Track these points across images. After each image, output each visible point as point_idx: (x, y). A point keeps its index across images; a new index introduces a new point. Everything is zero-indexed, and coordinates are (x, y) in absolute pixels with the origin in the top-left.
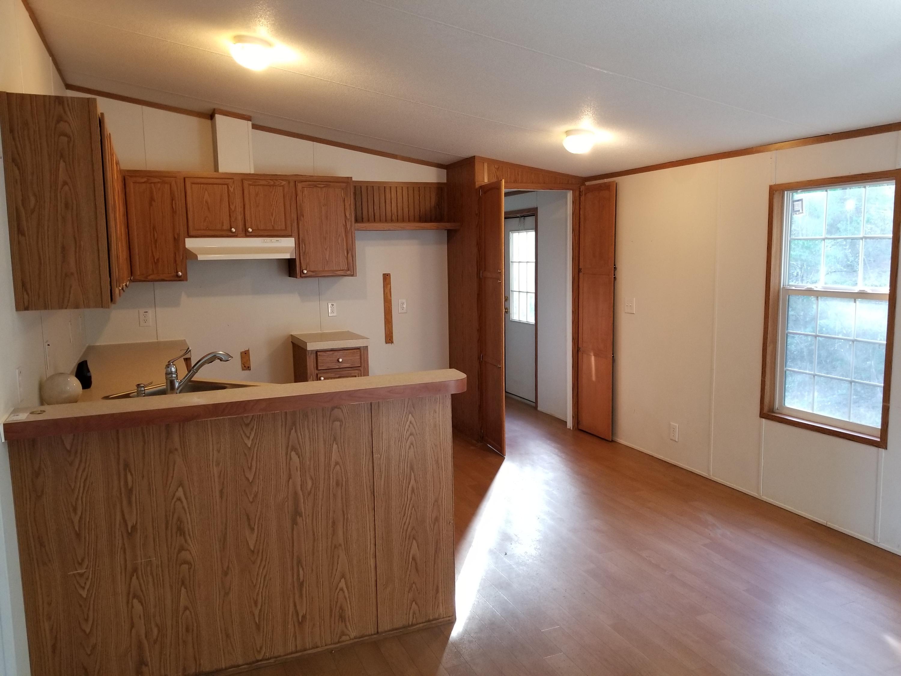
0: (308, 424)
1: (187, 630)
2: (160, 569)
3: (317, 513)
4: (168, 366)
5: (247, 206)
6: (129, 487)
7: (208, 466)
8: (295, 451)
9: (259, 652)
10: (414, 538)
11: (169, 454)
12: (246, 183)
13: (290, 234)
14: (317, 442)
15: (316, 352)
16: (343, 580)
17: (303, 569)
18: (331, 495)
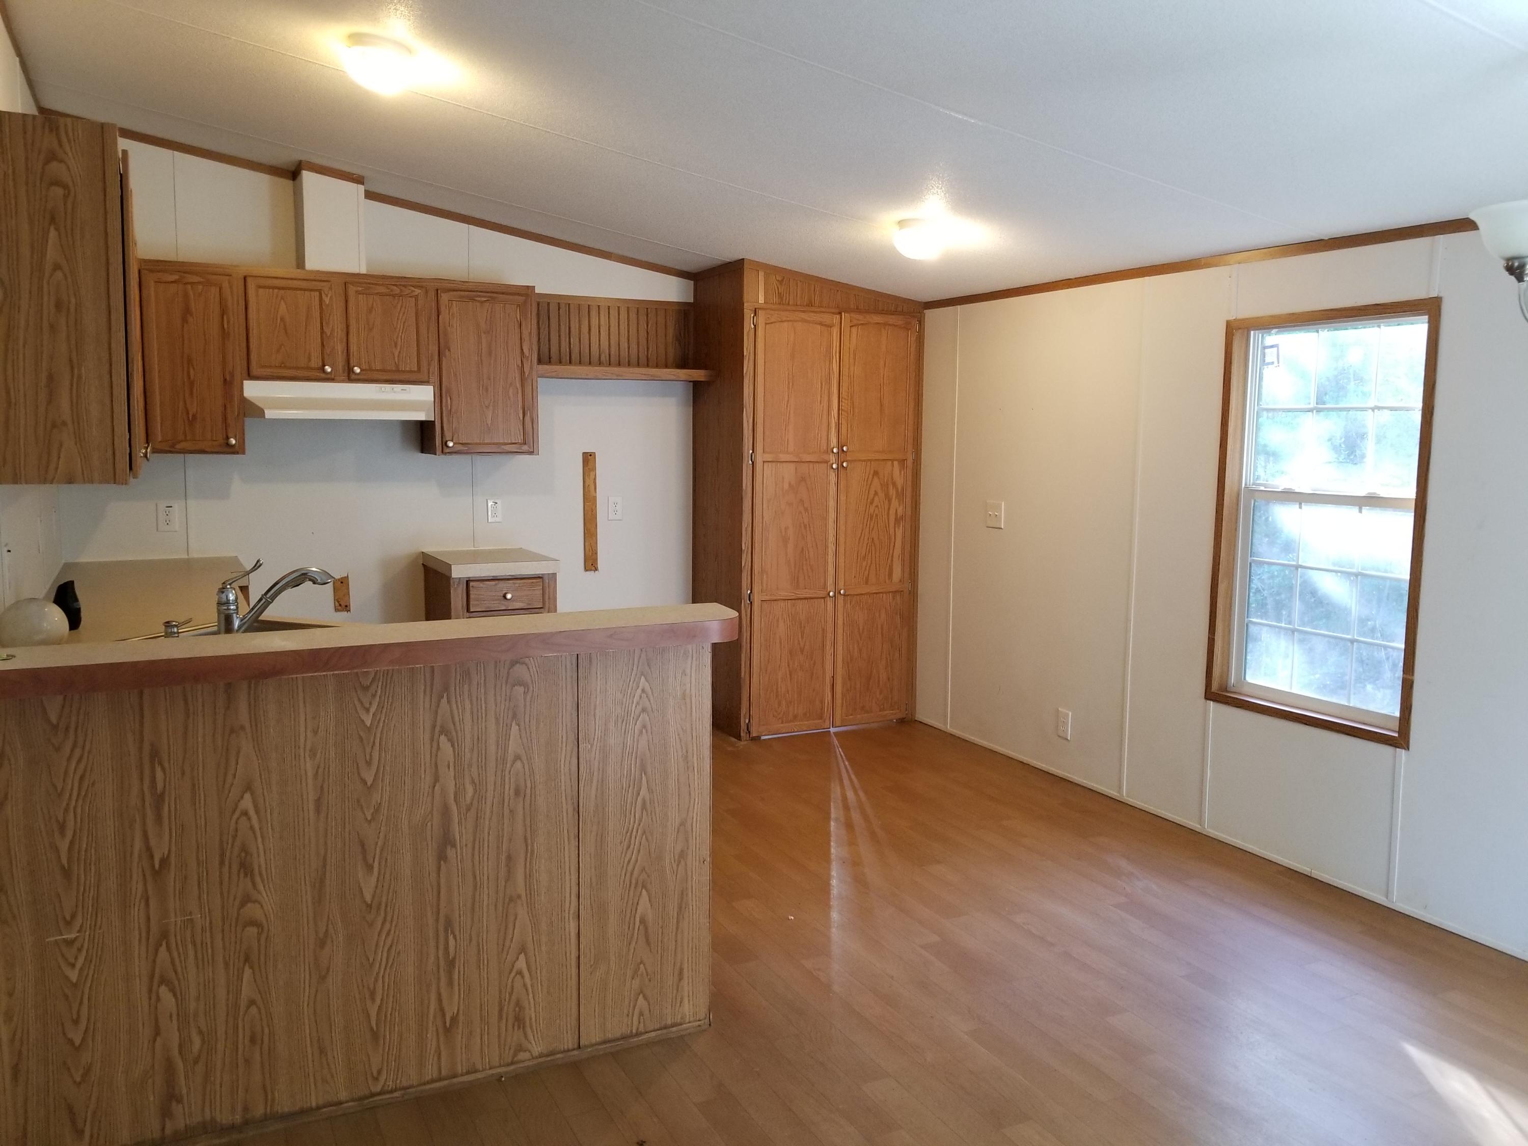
0: (469, 691)
1: (253, 1040)
2: (208, 934)
3: (481, 841)
4: (222, 590)
5: (353, 329)
6: (158, 792)
7: (297, 757)
8: (445, 735)
9: (376, 1079)
10: (644, 886)
11: (230, 735)
12: (352, 290)
13: (426, 379)
14: (484, 720)
15: (467, 581)
16: (522, 956)
17: (455, 937)
18: (506, 812)
